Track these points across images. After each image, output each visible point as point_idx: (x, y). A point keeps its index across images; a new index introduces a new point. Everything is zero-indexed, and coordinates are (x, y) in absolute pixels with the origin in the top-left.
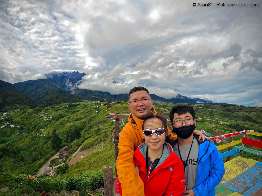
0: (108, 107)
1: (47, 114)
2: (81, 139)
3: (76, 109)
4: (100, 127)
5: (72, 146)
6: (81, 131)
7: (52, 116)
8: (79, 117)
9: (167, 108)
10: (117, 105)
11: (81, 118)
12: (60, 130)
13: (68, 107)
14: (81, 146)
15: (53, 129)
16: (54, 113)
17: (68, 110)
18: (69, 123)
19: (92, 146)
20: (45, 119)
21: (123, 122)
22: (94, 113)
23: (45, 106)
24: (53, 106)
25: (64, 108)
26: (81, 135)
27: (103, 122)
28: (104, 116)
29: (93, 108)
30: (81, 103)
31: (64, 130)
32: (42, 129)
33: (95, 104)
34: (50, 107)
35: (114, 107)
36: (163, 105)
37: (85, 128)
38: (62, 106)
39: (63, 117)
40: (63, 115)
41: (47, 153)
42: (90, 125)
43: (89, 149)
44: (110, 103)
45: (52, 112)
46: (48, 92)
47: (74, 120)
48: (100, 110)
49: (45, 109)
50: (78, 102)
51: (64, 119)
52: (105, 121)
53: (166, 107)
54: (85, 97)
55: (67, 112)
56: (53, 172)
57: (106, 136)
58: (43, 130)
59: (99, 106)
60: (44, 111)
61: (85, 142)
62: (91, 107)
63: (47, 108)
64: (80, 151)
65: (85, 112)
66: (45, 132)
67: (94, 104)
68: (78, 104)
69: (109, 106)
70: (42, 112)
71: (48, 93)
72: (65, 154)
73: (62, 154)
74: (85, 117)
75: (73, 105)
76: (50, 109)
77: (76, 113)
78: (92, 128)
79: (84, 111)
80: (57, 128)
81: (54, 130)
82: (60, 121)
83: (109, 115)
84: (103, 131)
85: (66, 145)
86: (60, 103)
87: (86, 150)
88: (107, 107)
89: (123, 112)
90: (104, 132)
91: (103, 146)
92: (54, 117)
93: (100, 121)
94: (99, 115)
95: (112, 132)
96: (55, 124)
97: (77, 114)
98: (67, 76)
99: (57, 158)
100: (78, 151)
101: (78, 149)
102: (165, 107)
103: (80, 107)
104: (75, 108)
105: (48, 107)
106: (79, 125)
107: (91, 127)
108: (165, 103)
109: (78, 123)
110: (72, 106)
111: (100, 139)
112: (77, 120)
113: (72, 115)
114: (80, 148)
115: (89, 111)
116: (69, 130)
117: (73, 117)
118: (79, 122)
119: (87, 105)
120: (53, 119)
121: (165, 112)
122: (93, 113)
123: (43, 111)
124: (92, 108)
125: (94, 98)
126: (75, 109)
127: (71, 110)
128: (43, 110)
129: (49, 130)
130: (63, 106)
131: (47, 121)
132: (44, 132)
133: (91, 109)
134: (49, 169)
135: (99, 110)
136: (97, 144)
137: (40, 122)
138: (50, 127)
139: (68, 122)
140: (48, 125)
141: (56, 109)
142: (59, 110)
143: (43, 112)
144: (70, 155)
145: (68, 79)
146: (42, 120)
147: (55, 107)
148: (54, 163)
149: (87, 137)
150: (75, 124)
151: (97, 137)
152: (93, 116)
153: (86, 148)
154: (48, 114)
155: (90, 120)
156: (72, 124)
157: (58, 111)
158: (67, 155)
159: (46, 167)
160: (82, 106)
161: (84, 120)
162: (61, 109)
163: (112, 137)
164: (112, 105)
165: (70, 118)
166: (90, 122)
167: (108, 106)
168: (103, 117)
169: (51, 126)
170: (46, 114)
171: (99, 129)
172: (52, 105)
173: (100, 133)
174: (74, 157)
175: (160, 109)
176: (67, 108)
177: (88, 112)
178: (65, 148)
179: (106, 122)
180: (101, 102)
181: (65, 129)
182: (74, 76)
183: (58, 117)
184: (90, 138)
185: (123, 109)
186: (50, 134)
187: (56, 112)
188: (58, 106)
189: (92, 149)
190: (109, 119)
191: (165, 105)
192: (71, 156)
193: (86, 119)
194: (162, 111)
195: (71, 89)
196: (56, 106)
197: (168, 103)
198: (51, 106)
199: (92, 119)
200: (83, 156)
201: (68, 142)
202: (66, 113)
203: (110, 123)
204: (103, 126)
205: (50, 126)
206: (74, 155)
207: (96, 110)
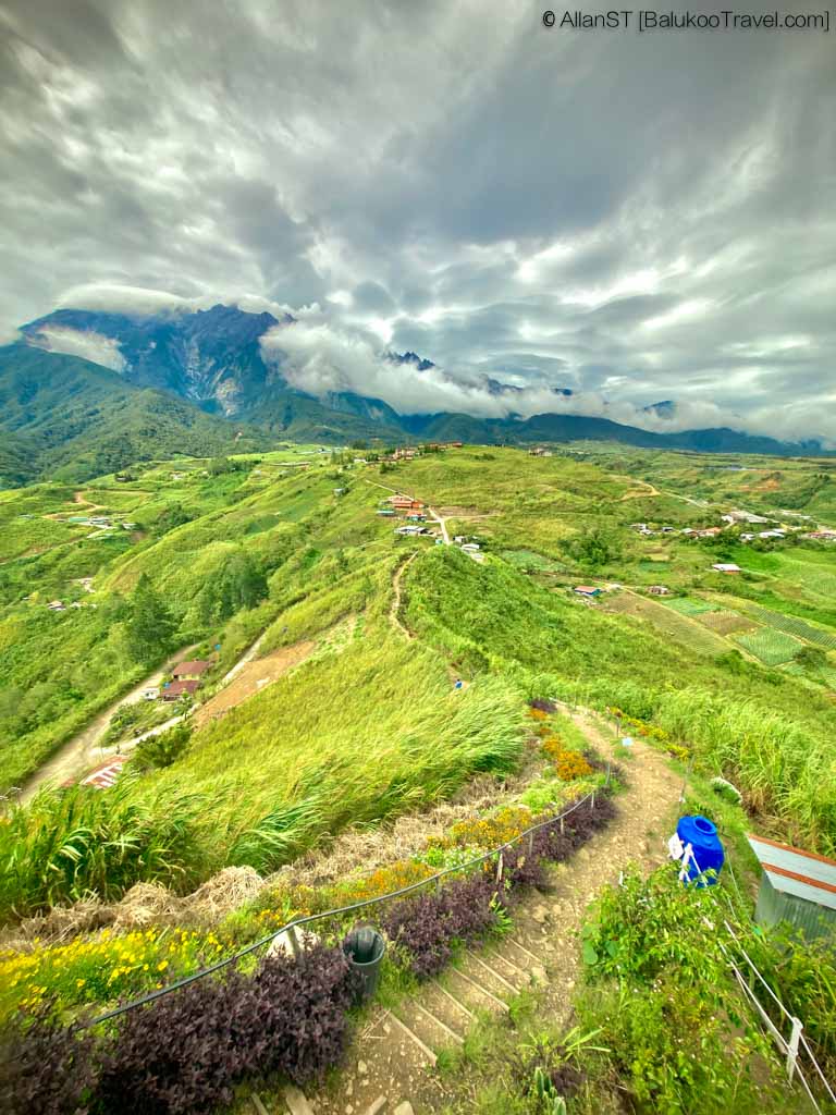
0: (385, 470)
1: (105, 507)
2: (266, 607)
3: (244, 484)
4: (350, 553)
5: (223, 637)
6: (272, 574)
7: (130, 515)
8: (261, 514)
9: (650, 474)
10: (424, 461)
11: (272, 521)
12: (173, 573)
13: (210, 473)
14: (264, 638)
15: (141, 574)
16: (144, 503)
17: (210, 487)
18: (215, 543)
19: (310, 632)
20: (97, 533)
21: (444, 531)
22: (325, 496)
23: (91, 473)
24: (133, 470)
25: (190, 479)
26: (267, 589)
27: (363, 533)
28: (368, 511)
29: (319, 476)
30: (268, 457)
31: (196, 573)
32: (83, 577)
33: (329, 460)
34: (118, 476)
35: (408, 469)
36: (630, 462)
37: (289, 561)
38: (178, 470)
39: (187, 520)
40: (190, 512)
41: (101, 680)
42: (308, 546)
43: (297, 648)
44: (395, 456)
45: (130, 498)
46: (99, 407)
47: (239, 529)
48: (352, 482)
49: (94, 487)
50: (256, 450)
51: (190, 526)
52: (373, 531)
53: (643, 470)
54: (285, 428)
55: (207, 495)
56: (113, 770)
57: (369, 591)
58: (87, 583)
59: (345, 468)
60: (84, 498)
61: (280, 620)
62: (312, 472)
63: (99, 484)
64: (260, 658)
65: (285, 494)
66: (97, 590)
67: (326, 458)
68: (257, 462)
69: (388, 469)
70: (74, 500)
71: (97, 412)
72: (188, 678)
73: (176, 677)
74: (287, 516)
75: (234, 466)
76: (120, 484)
77: (246, 500)
78: (317, 558)
79: (281, 490)
80: (160, 568)
81: (145, 575)
82: (172, 537)
83: (389, 506)
84: (359, 572)
85: (200, 638)
86: (171, 459)
87: (285, 651)
88: (382, 473)
89: (448, 490)
90: (363, 574)
91: (352, 634)
92: (143, 521)
93: (353, 531)
94: (348, 506)
95: (394, 572)
96: (149, 550)
97: (252, 504)
98: (185, 328)
99: (150, 697)
100: (250, 659)
101: (248, 648)
102: (639, 469)
103: (264, 473)
104: (242, 477)
105: (110, 479)
106: (260, 549)
107: (312, 554)
108: (643, 453)
109: (257, 545)
110: (229, 471)
111: (344, 603)
112: (249, 529)
113: (229, 509)
114: (257, 646)
115: (305, 488)
116: (217, 573)
117: (234, 516)
118: (265, 534)
119: (294, 463)
120: (139, 528)
121: (633, 494)
122: (323, 499)
123: (79, 498)
124: (315, 475)
125: (327, 433)
126: (241, 482)
127: (224, 488)
128: (80, 490)
129: (118, 578)
130: (184, 471)
131: (110, 540)
132: (92, 588)
133: (312, 479)
134: (96, 757)
135: (347, 486)
136: (332, 624)
137: (72, 549)
138: (125, 566)
139: (211, 540)
140: (112, 557)
141: (148, 487)
142: (168, 487)
143: (81, 502)
144: (209, 679)
145: (193, 341)
146: (82, 536)
147: (145, 476)
148: (128, 722)
149: (289, 599)
150: (242, 544)
151: (332, 595)
152: (323, 508)
153: (286, 643)
154: (113, 508)
155: (308, 527)
156: (229, 546)
157: (162, 494)
158: (197, 678)
159: (84, 750)
160: (273, 470)
161: (282, 527)
162: (178, 486)
163: (394, 593)
164: (401, 461)
165: (220, 520)
166: (309, 533)
167: (384, 465)
168: (363, 514)
169: (131, 561)
170: (98, 507)
171: (344, 563)
172: (126, 466)
173: (344, 578)
174: (229, 684)
175: (614, 477)
176: (206, 478)
177: (300, 492)
178: (191, 648)
179: (376, 532)
180: (356, 451)
181: (196, 569)
182: (221, 329)
183: (165, 520)
184: (304, 603)
185: (446, 479)
186: (128, 596)
187: (153, 497)
188: (158, 472)
189: (311, 645)
190: (388, 523)
191: (640, 462)
192: (214, 683)
193: (293, 524)
194: (621, 489)
195: (214, 391)
196: (148, 474)
197: (657, 450)
198: (121, 473)
199: (317, 522)
200: (266, 680)
201: (211, 621)
202: (202, 502)
203: (390, 539)
204: (363, 549)
205: (126, 561)
206: (230, 676)
207: (336, 483)
